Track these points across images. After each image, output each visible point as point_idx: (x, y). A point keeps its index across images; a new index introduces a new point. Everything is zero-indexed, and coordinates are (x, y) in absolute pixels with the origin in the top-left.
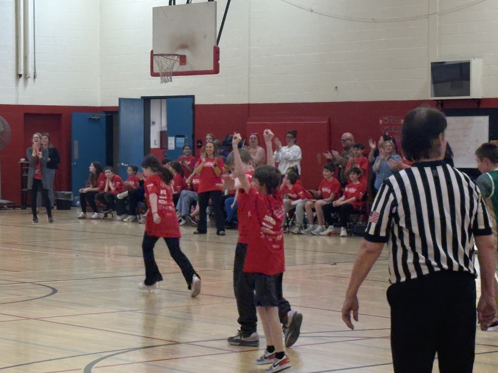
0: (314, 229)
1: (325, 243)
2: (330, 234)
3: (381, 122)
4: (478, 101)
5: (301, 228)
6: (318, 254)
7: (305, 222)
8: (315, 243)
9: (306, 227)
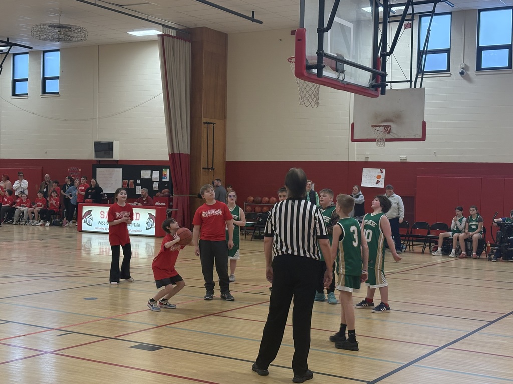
0: (33, 223)
1: (38, 230)
2: (41, 225)
3: (69, 170)
4: (117, 161)
5: (26, 222)
6: (35, 235)
7: (28, 219)
8: (33, 230)
9: (28, 222)
